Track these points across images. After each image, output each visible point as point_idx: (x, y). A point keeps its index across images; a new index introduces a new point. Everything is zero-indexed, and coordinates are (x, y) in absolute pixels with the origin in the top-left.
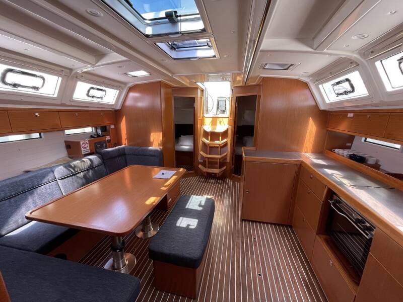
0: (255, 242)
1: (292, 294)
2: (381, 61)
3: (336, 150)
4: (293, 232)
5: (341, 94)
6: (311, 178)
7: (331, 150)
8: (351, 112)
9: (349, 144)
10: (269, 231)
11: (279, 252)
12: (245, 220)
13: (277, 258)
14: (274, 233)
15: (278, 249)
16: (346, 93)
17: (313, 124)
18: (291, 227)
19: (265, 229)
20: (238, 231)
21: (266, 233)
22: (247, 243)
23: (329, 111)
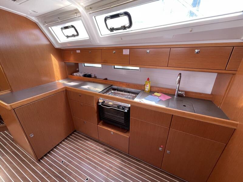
0: (64, 164)
1: (106, 165)
2: (95, 17)
3: (75, 74)
4: (79, 133)
5: (69, 37)
6: (80, 96)
7: (72, 74)
8: (78, 49)
9: (77, 69)
10: (66, 146)
11: (83, 152)
12: (42, 158)
13: (85, 156)
14: (70, 144)
15: (81, 150)
16: (73, 36)
17: (55, 59)
18: (75, 131)
19: (63, 148)
20: (44, 173)
21: (65, 149)
22: (61, 173)
23: (61, 49)
